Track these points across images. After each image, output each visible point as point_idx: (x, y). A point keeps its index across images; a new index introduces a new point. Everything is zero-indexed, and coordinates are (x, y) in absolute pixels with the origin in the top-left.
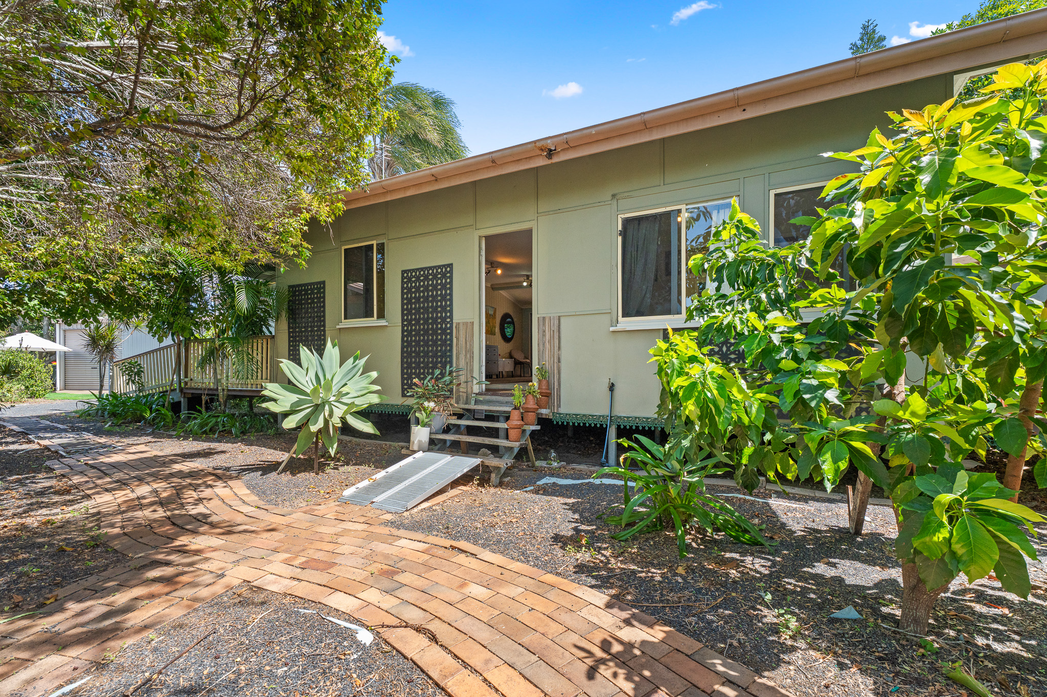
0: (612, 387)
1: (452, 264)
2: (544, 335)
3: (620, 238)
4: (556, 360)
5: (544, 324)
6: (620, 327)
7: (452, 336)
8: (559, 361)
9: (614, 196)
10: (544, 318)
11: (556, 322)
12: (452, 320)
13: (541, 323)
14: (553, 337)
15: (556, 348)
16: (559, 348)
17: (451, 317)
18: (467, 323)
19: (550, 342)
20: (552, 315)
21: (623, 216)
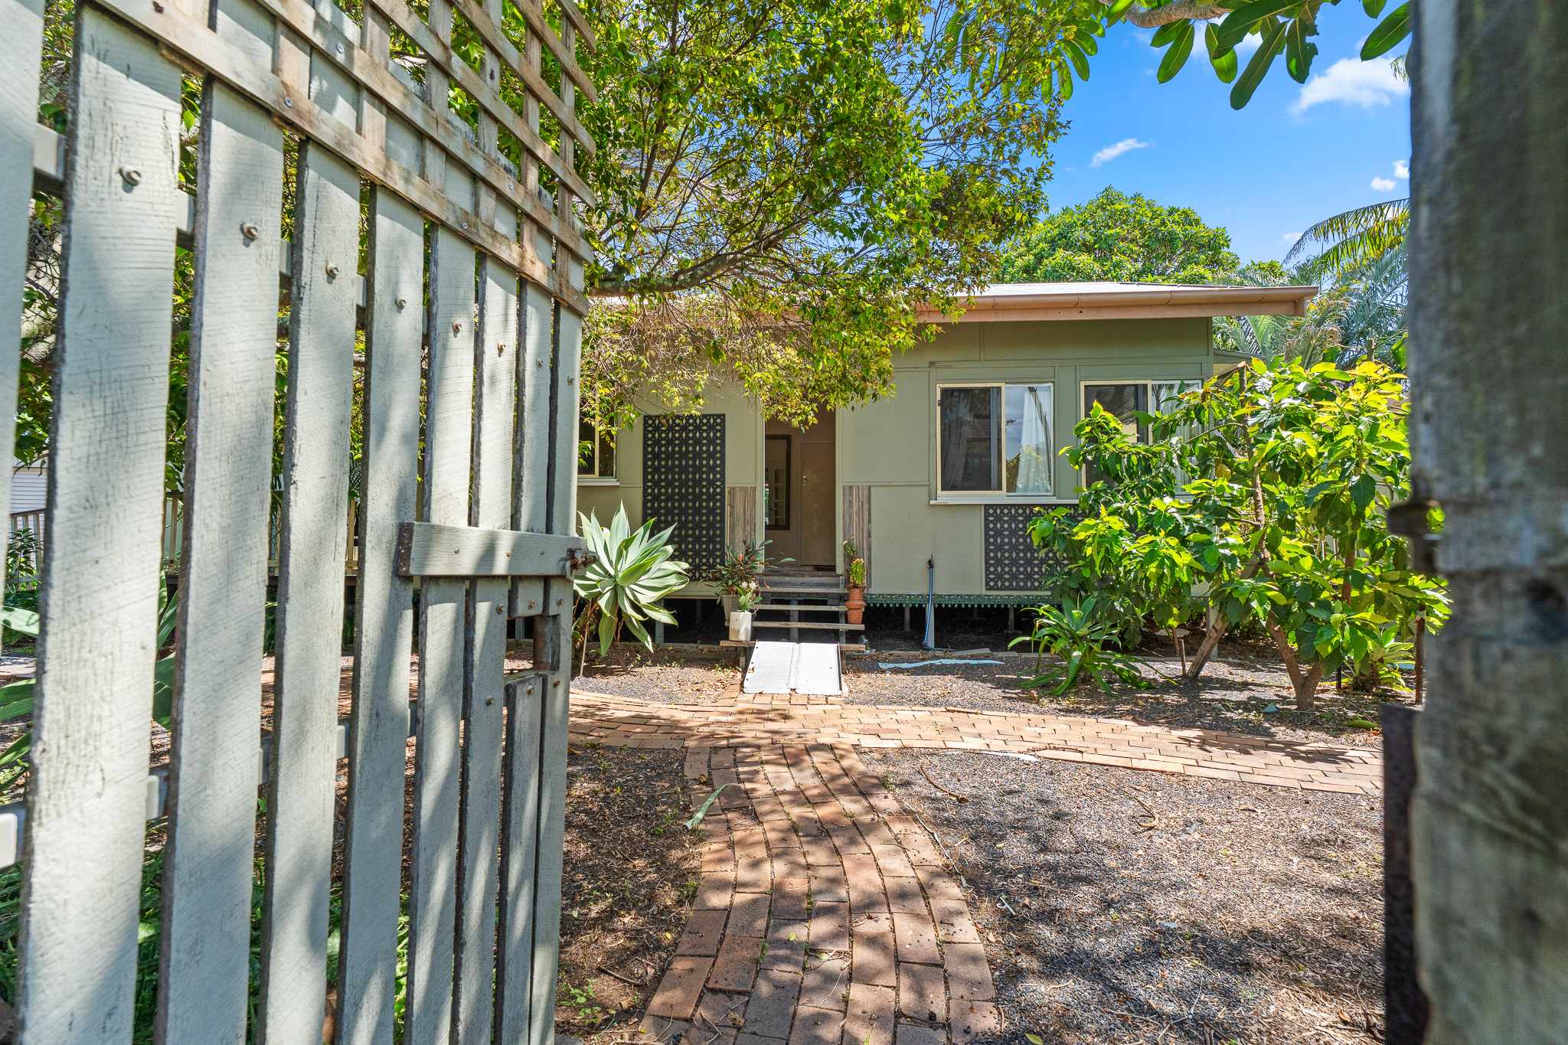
0: (931, 564)
1: (724, 415)
2: (851, 507)
3: (939, 409)
4: (865, 535)
5: (851, 493)
6: (940, 501)
7: (723, 503)
8: (869, 536)
9: (932, 364)
10: (851, 487)
11: (866, 493)
12: (723, 483)
13: (847, 493)
14: (861, 509)
15: (866, 521)
16: (870, 521)
17: (723, 480)
18: (746, 489)
19: (858, 514)
20: (860, 484)
21: (942, 386)
